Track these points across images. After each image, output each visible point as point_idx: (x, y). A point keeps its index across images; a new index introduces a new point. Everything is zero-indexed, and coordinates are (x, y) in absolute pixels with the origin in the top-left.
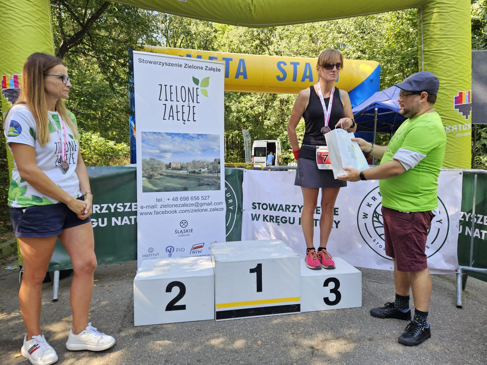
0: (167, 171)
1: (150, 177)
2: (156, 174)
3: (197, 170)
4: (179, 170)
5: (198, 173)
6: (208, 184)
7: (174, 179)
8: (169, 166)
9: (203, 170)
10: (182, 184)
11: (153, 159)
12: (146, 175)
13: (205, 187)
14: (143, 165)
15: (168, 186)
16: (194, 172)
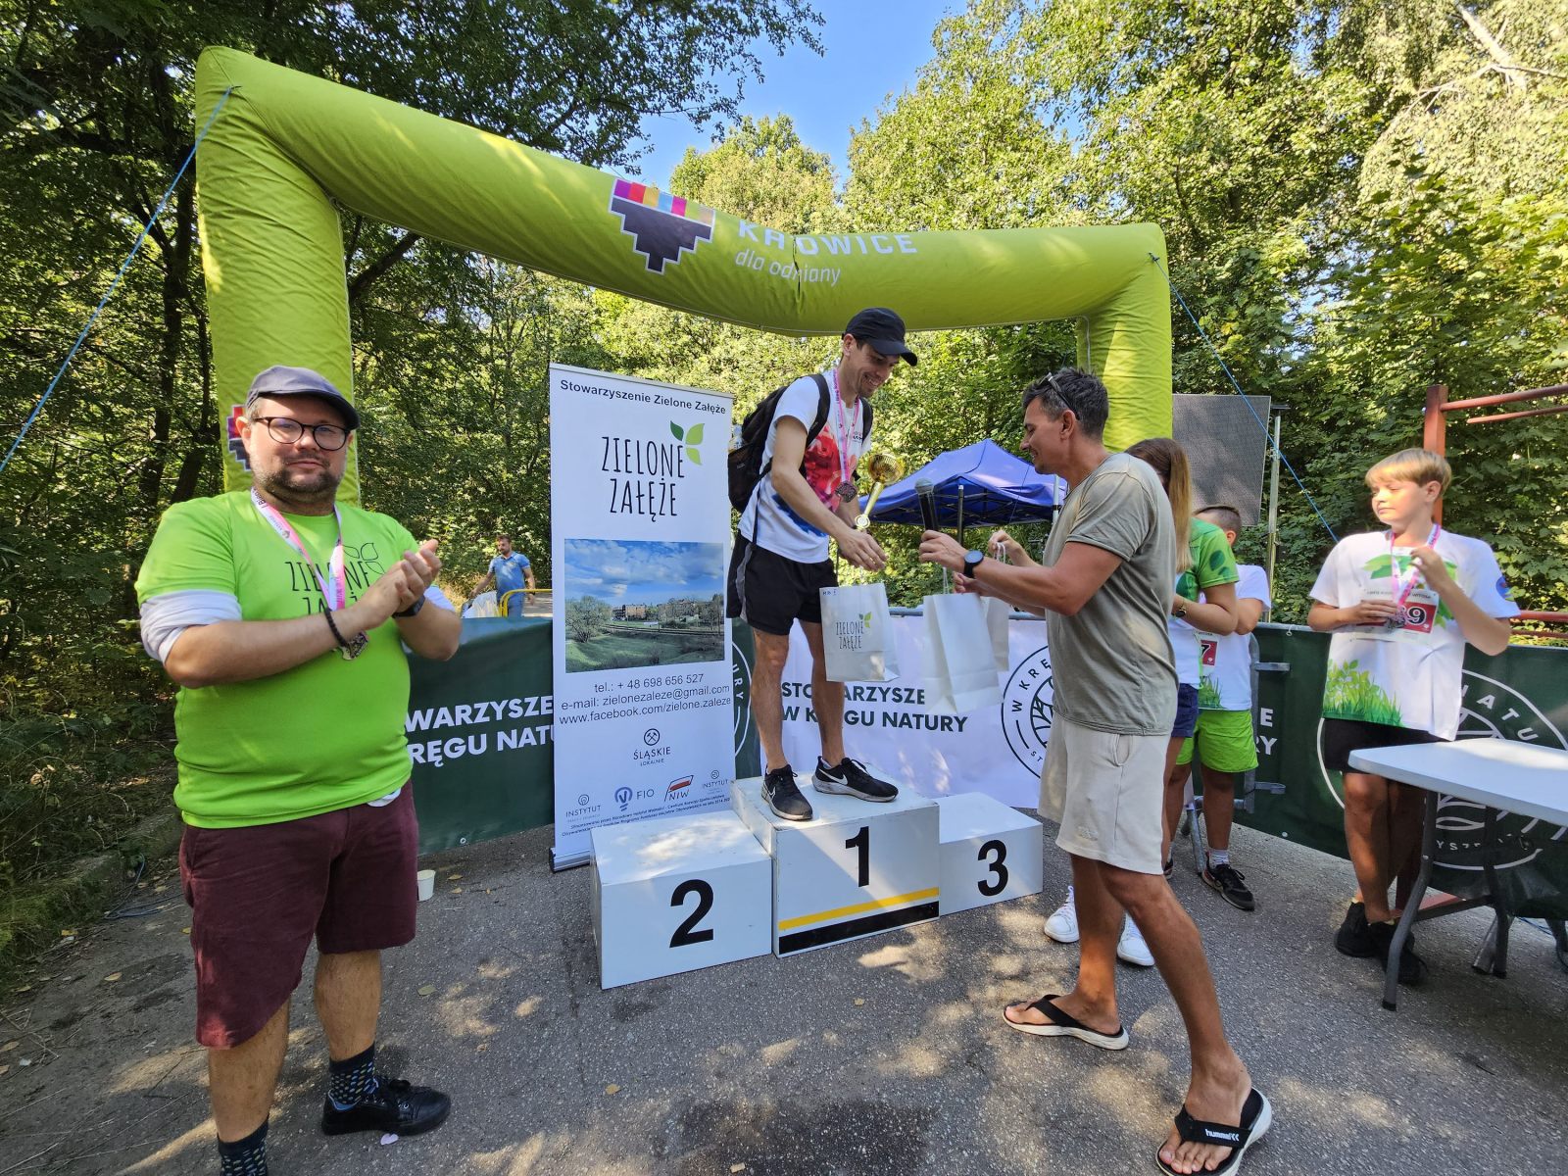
0: (618, 623)
1: (581, 639)
2: (595, 632)
3: (677, 620)
4: (641, 620)
5: (680, 626)
6: (700, 650)
7: (633, 641)
8: (620, 614)
9: (690, 619)
10: (647, 651)
11: (589, 599)
12: (574, 634)
13: (694, 654)
14: (567, 612)
15: (622, 657)
16: (672, 624)
